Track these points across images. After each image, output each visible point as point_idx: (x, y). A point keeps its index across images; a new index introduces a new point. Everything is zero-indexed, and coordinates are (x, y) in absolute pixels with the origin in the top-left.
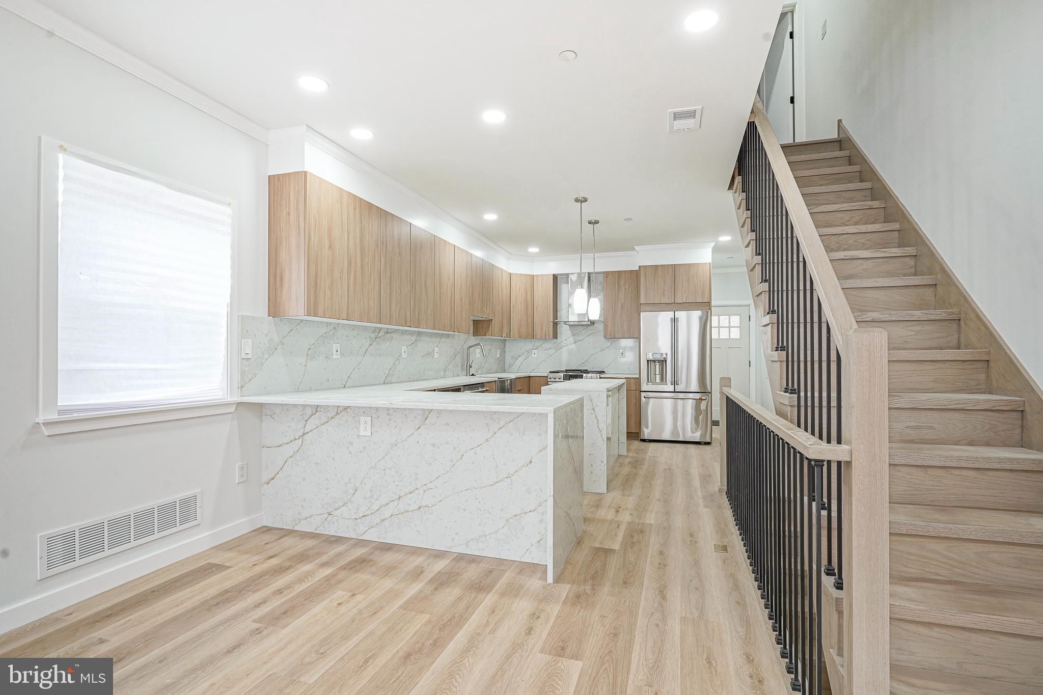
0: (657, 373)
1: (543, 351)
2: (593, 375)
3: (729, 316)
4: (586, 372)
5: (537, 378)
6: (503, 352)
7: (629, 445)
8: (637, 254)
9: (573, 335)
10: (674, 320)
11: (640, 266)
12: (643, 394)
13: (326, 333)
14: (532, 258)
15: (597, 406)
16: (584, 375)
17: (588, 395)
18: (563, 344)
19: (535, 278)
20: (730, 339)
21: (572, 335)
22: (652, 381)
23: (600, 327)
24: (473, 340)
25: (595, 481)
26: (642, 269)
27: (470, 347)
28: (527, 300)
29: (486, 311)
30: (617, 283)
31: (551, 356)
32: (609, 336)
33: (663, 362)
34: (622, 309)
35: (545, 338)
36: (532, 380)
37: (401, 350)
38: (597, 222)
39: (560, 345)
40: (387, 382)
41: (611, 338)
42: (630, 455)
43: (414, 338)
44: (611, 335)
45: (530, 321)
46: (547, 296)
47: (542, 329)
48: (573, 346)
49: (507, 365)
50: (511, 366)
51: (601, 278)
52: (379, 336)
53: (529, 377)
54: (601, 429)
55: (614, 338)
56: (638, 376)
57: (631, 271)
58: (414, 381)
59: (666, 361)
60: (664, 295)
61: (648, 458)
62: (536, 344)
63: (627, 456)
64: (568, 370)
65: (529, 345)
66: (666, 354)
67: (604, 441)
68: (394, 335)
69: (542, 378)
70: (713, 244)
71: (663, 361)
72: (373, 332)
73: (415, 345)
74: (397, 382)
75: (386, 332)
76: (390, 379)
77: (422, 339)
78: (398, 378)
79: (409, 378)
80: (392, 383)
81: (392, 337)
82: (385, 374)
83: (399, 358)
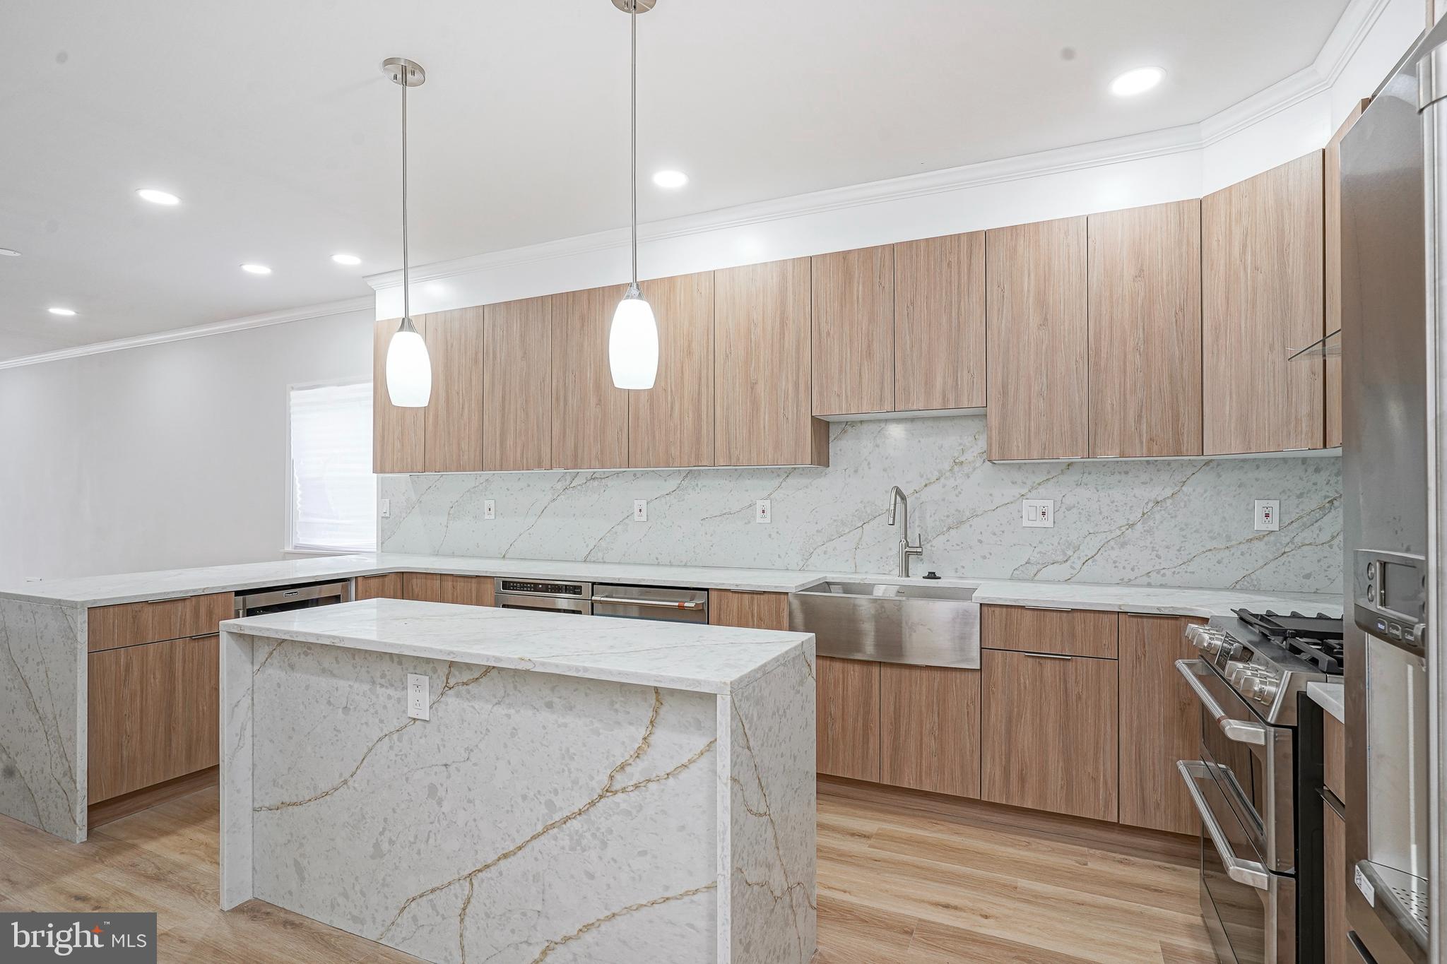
13: (475, 487)
37: (631, 508)
40: (593, 559)
43: (672, 484)
52: (572, 485)
68: (609, 482)
72: (560, 480)
73: (675, 498)
74: (619, 563)
75: (589, 478)
76: (600, 555)
77: (700, 486)
78: (624, 555)
79: (657, 559)
80: (604, 562)
81: (607, 485)
82: (587, 546)
83: (626, 521)
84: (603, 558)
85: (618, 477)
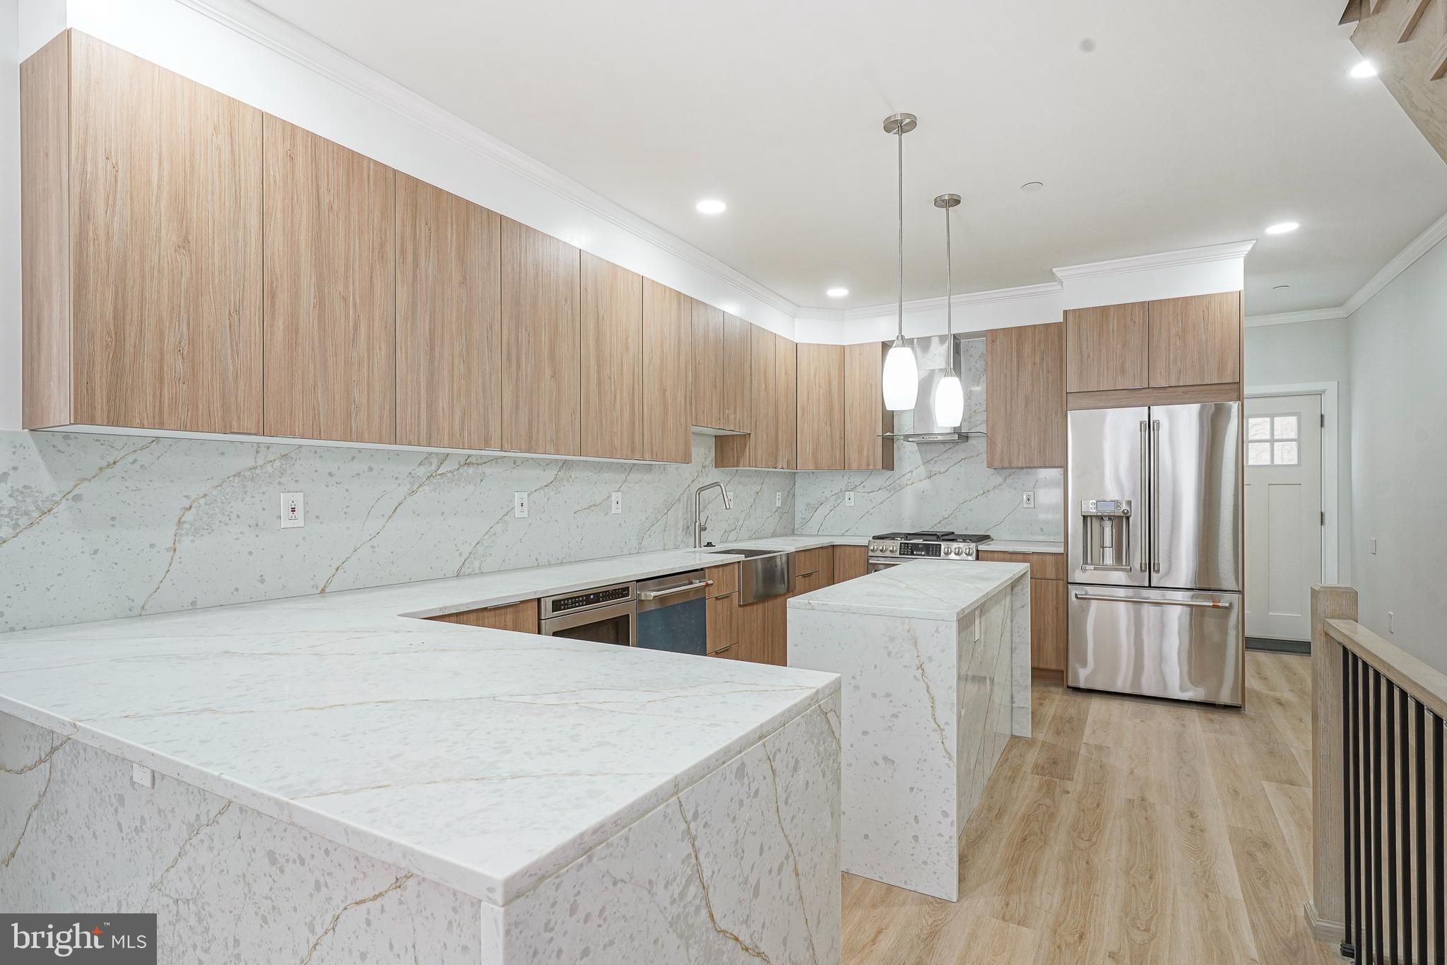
0: (1108, 542)
1: (866, 494)
2: (961, 545)
3: (1272, 416)
4: (950, 537)
5: (848, 548)
6: (790, 496)
7: (1038, 704)
8: (1059, 287)
9: (926, 462)
10: (1149, 427)
11: (1065, 312)
12: (1073, 591)
13: (255, 468)
14: (837, 310)
15: (930, 658)
16: (944, 545)
17: (906, 627)
18: (904, 480)
19: (847, 352)
20: (1272, 466)
21: (924, 463)
22: (1096, 560)
23: (979, 444)
24: (715, 475)
25: (925, 863)
26: (1070, 320)
27: (701, 489)
28: (830, 393)
29: (732, 417)
30: (1015, 354)
31: (881, 503)
32: (997, 464)
33: (1121, 520)
34: (1026, 406)
35: (867, 469)
36: (838, 552)
37: (512, 501)
38: (955, 201)
39: (898, 481)
40: (467, 571)
41: (1003, 468)
42: (1041, 737)
43: (550, 474)
44: (1002, 461)
45: (837, 435)
46: (871, 385)
47: (860, 451)
48: (926, 484)
49: (798, 521)
50: (806, 522)
51: (980, 346)
52: (439, 472)
53: (833, 546)
54: (942, 724)
55: (1011, 468)
56: (1061, 550)
57: (1047, 326)
58: (550, 565)
59: (1128, 518)
60: (1123, 371)
61: (1083, 751)
62: (852, 480)
63: (1031, 743)
64: (909, 534)
65: (839, 482)
66: (1129, 503)
67: (950, 759)
68: (488, 470)
69: (858, 549)
70: (1248, 247)
71: (1122, 517)
72: (420, 464)
73: (553, 490)
74: (499, 571)
75: (462, 462)
76: (476, 564)
77: (573, 477)
78: (504, 561)
79: (537, 560)
80: (482, 573)
81: (484, 473)
82: (460, 555)
83: (506, 518)
84: (480, 569)
85: (496, 463)
